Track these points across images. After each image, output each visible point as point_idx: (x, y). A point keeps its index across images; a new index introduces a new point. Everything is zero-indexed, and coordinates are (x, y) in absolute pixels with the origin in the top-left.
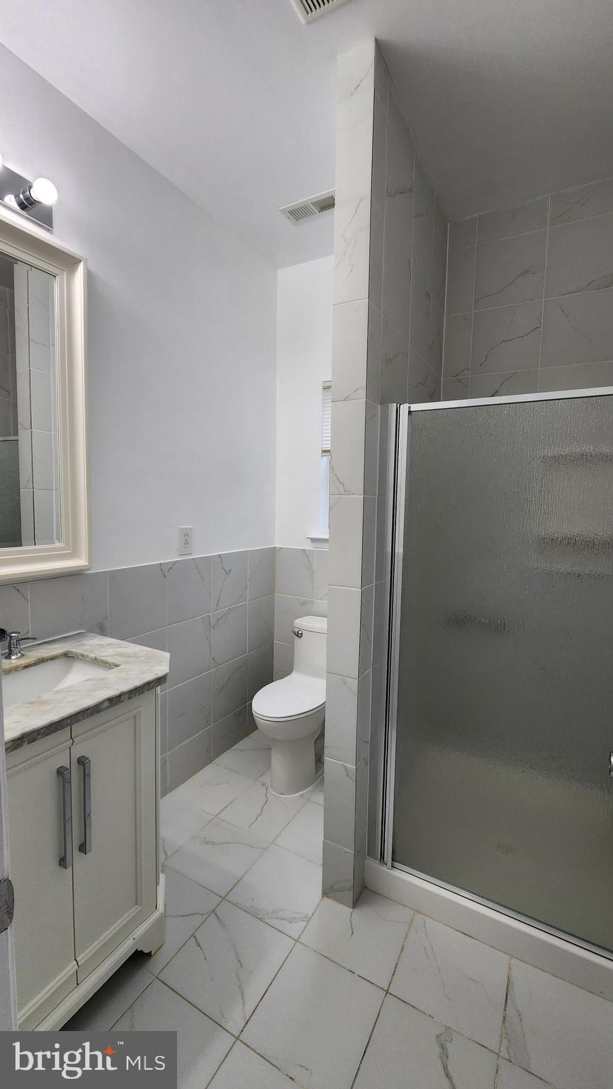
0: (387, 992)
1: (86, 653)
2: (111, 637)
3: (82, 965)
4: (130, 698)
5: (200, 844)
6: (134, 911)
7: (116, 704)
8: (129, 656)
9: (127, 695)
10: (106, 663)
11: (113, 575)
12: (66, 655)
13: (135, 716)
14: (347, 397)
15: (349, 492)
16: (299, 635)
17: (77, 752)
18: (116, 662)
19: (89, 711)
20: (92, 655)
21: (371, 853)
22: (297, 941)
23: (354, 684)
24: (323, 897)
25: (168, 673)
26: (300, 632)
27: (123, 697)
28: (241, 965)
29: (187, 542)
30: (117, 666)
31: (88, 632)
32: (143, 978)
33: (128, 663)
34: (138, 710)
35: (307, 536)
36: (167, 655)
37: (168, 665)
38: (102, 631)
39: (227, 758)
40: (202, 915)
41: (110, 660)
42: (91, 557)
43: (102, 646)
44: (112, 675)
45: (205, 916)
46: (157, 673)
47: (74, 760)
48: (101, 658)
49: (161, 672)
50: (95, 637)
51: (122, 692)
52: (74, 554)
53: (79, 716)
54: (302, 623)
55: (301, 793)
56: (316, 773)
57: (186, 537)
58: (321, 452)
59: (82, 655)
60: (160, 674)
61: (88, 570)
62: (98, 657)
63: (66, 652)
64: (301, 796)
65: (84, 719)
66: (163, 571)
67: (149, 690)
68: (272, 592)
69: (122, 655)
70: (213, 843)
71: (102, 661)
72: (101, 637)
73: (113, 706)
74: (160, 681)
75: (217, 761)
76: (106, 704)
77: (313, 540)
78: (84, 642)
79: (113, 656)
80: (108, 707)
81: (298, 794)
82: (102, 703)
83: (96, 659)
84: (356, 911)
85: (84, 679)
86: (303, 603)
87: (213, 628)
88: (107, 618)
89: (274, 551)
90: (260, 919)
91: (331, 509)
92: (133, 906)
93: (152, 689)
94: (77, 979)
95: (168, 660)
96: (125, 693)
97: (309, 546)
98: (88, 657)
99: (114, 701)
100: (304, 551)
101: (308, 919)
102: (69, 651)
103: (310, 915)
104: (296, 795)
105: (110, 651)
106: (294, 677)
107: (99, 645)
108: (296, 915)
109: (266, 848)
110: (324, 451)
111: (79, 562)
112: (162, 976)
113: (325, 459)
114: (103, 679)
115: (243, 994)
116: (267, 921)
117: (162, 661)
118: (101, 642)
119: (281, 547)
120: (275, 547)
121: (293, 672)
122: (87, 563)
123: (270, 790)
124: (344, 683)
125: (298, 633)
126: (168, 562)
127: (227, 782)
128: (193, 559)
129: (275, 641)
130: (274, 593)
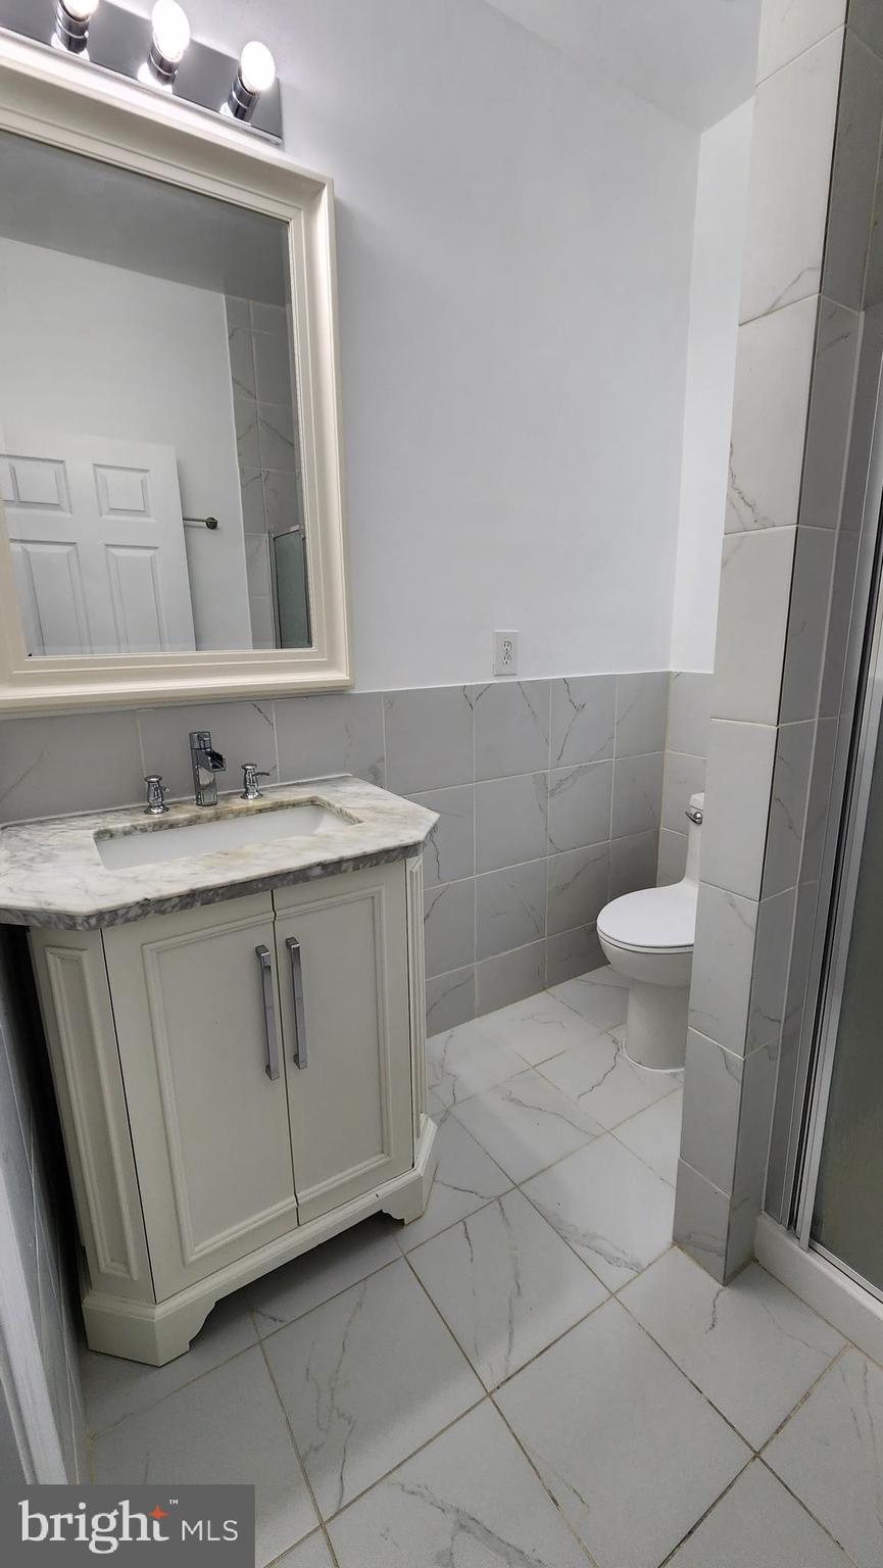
0: (757, 1455)
1: (334, 802)
3: (306, 1203)
4: (356, 868)
5: (503, 1099)
6: (376, 1161)
7: (332, 874)
8: (383, 811)
10: (351, 817)
11: (391, 699)
12: (313, 802)
13: (372, 897)
15: (764, 523)
16: (697, 821)
17: (285, 931)
18: (361, 818)
19: (291, 877)
20: (341, 806)
21: (770, 1207)
22: (613, 1295)
23: (751, 910)
24: (673, 1245)
25: (421, 842)
26: (698, 815)
27: (344, 866)
28: (519, 1293)
29: (508, 656)
30: (359, 822)
31: (355, 776)
32: (386, 1250)
33: (374, 820)
34: (377, 888)
36: (433, 817)
40: (482, 1197)
41: (355, 814)
42: (353, 670)
43: (357, 795)
44: (346, 833)
45: (486, 1201)
46: (404, 838)
47: (281, 941)
48: (348, 810)
49: (411, 838)
50: (357, 783)
52: (330, 664)
53: (275, 880)
54: (700, 801)
57: (507, 649)
59: (329, 804)
60: (410, 841)
61: (352, 687)
62: (346, 809)
63: (313, 798)
65: (283, 886)
66: (469, 698)
67: (386, 862)
68: (660, 745)
69: (373, 809)
70: (519, 1103)
71: (347, 814)
73: (328, 876)
75: (553, 990)
76: (318, 871)
78: (339, 788)
79: (362, 809)
80: (321, 876)
82: (310, 867)
83: (342, 811)
84: (728, 1294)
87: (552, 795)
88: (383, 759)
89: (666, 677)
90: (564, 1238)
91: (724, 564)
92: (376, 1155)
93: (393, 860)
94: (298, 1218)
95: (432, 823)
96: (349, 860)
98: (333, 807)
99: (332, 868)
101: (639, 1270)
102: (316, 797)
103: (645, 1264)
104: (666, 1071)
105: (363, 803)
106: (685, 887)
107: (354, 794)
108: (621, 1255)
109: (597, 1137)
111: (337, 675)
112: (413, 1258)
114: (333, 836)
115: (511, 1334)
116: (572, 1244)
117: (421, 824)
118: (359, 791)
119: (679, 671)
120: (670, 672)
121: (684, 879)
122: (348, 678)
123: (624, 1053)
124: (731, 904)
125: (695, 816)
126: (477, 685)
127: (561, 1023)
128: (519, 683)
129: (662, 828)
130: (664, 750)
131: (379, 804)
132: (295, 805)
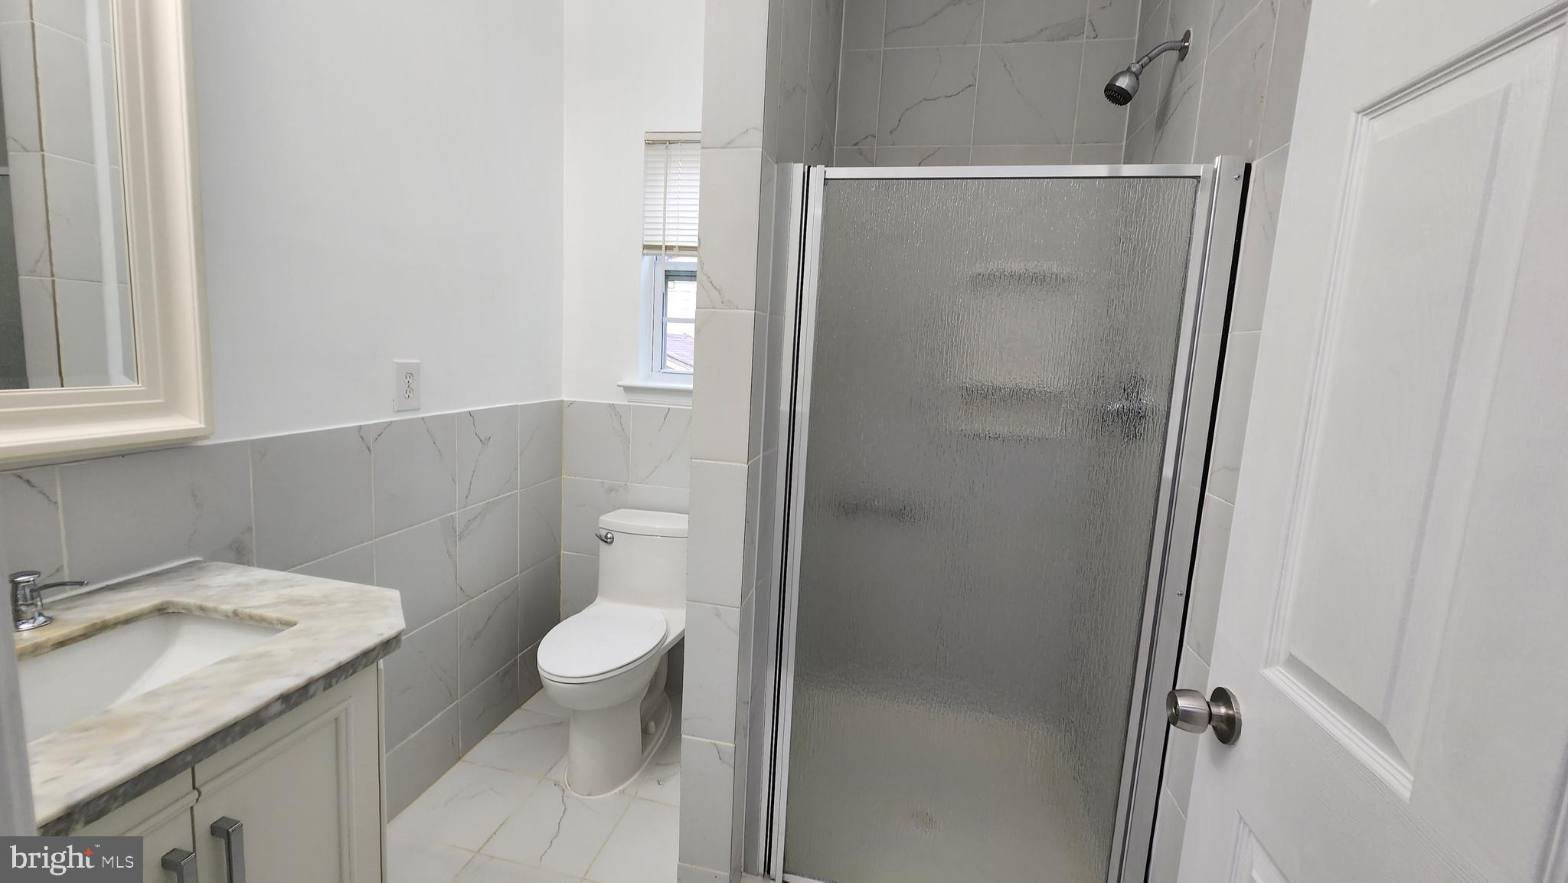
1: (210, 604)
2: (259, 566)
7: (297, 704)
8: (312, 602)
9: (321, 683)
10: (262, 619)
11: (262, 449)
12: (162, 611)
13: (337, 719)
14: (730, 143)
15: (729, 305)
16: (607, 540)
17: (209, 813)
18: (291, 618)
19: (237, 728)
20: (228, 607)
21: (748, 867)
23: (733, 615)
25: (403, 631)
26: (609, 535)
27: (312, 689)
29: (409, 389)
30: (290, 624)
31: (209, 561)
33: (312, 616)
34: (343, 706)
35: (620, 383)
36: (395, 595)
37: (402, 615)
38: (240, 554)
39: (487, 748)
41: (272, 614)
42: (211, 413)
43: (247, 586)
44: (280, 645)
46: (380, 631)
47: (203, 831)
48: (247, 611)
49: (389, 628)
50: (227, 568)
51: (312, 678)
52: (171, 405)
54: (611, 520)
55: (621, 788)
56: (643, 751)
57: (409, 378)
58: (641, 249)
59: (202, 608)
60: (388, 633)
61: (206, 437)
62: (240, 610)
63: (162, 604)
64: (623, 792)
65: (226, 746)
66: (366, 440)
68: (557, 472)
69: (294, 601)
71: (251, 617)
72: (241, 567)
73: (291, 708)
74: (388, 646)
75: (471, 755)
77: (628, 389)
78: (202, 582)
79: (274, 605)
81: (617, 790)
83: (236, 613)
85: (221, 659)
86: (611, 489)
89: (557, 412)
93: (373, 663)
95: (400, 605)
97: (620, 400)
98: (215, 610)
100: (612, 406)
102: (169, 602)
104: (612, 791)
105: (269, 596)
106: (600, 607)
107: (238, 585)
110: (646, 247)
111: (183, 422)
113: (647, 258)
114: (260, 656)
117: (384, 607)
118: (243, 579)
119: (573, 400)
120: (563, 401)
121: (598, 599)
122: (203, 426)
123: (569, 791)
124: (717, 616)
125: (606, 537)
126: (374, 424)
127: (492, 789)
128: (423, 418)
129: (562, 552)
130: (561, 475)
131: (296, 592)
132: (128, 621)
